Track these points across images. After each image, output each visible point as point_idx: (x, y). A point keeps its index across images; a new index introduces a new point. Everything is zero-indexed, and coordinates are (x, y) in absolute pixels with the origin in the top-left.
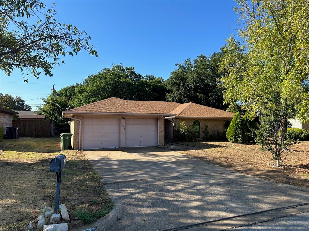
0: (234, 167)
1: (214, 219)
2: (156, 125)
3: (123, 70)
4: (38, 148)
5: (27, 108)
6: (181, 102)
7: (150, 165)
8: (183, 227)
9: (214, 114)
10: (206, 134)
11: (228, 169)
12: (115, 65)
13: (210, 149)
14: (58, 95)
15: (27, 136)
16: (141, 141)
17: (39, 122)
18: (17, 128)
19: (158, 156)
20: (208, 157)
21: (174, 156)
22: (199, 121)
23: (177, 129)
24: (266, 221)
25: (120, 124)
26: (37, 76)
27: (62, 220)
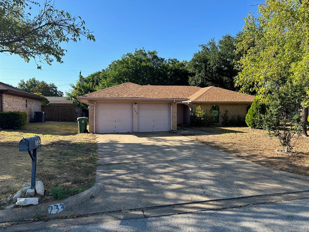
0: (237, 152)
1: (184, 202)
2: (169, 110)
3: (145, 55)
4: (57, 131)
5: (60, 94)
6: (203, 85)
7: (152, 149)
8: (149, 207)
9: (235, 99)
10: (225, 119)
11: (231, 155)
12: (138, 50)
13: (223, 135)
14: (86, 81)
15: (55, 120)
16: (154, 126)
17: (65, 107)
18: (43, 113)
19: (165, 141)
20: (215, 143)
21: (181, 141)
22: (218, 105)
23: (194, 115)
24: (238, 207)
25: (133, 110)
26: (50, 63)
27: (36, 194)
